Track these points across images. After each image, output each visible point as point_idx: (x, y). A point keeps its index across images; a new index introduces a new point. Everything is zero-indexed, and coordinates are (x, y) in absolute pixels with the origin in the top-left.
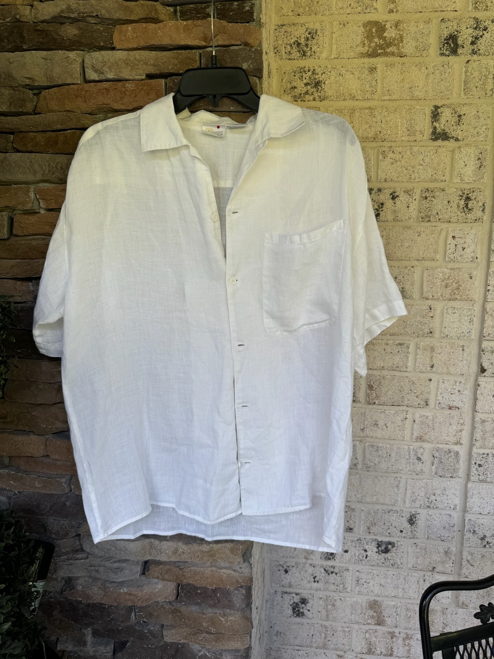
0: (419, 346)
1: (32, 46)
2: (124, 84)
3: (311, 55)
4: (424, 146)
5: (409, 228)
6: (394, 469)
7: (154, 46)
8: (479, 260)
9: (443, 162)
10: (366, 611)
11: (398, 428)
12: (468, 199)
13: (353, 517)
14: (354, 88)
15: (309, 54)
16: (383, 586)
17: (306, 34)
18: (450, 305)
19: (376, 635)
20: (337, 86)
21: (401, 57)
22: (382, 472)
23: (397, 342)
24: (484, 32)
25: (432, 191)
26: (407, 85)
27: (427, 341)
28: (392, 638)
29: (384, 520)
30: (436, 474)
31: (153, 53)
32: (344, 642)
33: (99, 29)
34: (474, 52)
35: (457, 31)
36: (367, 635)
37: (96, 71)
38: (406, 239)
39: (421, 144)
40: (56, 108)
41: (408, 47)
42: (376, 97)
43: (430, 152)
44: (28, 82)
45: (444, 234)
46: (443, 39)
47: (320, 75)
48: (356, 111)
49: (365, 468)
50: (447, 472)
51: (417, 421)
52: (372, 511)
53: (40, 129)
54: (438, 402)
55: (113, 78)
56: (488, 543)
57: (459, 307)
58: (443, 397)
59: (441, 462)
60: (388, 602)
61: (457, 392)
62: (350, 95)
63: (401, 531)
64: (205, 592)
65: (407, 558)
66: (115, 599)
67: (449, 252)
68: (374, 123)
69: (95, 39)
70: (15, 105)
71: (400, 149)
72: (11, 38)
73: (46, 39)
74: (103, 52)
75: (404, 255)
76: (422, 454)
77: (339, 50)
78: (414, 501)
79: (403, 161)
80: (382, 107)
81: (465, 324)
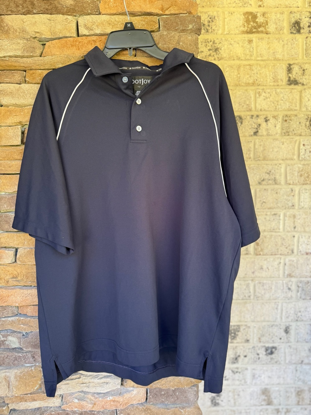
0: (286, 215)
1: (40, 11)
3: (212, 32)
4: (283, 89)
5: (277, 139)
6: (274, 297)
9: (295, 98)
10: (260, 396)
11: (275, 269)
13: (249, 332)
14: (239, 52)
15: (210, 31)
16: (271, 378)
17: (208, 19)
18: (304, 187)
19: (267, 412)
20: (229, 51)
21: (267, 34)
22: (267, 300)
23: (273, 213)
25: (289, 117)
26: (272, 51)
27: (291, 212)
28: (278, 413)
29: (269, 332)
30: (300, 298)
34: (310, 32)
35: (300, 19)
36: (261, 413)
38: (275, 147)
39: (281, 87)
41: (271, 28)
42: (253, 58)
43: (287, 92)
44: (37, 35)
45: (297, 143)
46: (292, 24)
47: (218, 44)
48: (241, 67)
49: (255, 298)
50: (307, 296)
51: (287, 264)
52: (261, 327)
54: (299, 250)
55: (99, 33)
57: (309, 189)
58: (302, 247)
59: (303, 290)
60: (274, 389)
61: (310, 243)
62: (237, 57)
63: (281, 339)
64: (167, 393)
65: (285, 357)
66: (103, 406)
67: (301, 154)
68: (252, 74)
69: (85, 8)
70: (27, 51)
71: (269, 91)
72: (25, 5)
73: (50, 6)
74: (92, 16)
75: (274, 157)
76: (291, 286)
77: (229, 29)
78: (288, 317)
79: (271, 98)
80: (257, 64)
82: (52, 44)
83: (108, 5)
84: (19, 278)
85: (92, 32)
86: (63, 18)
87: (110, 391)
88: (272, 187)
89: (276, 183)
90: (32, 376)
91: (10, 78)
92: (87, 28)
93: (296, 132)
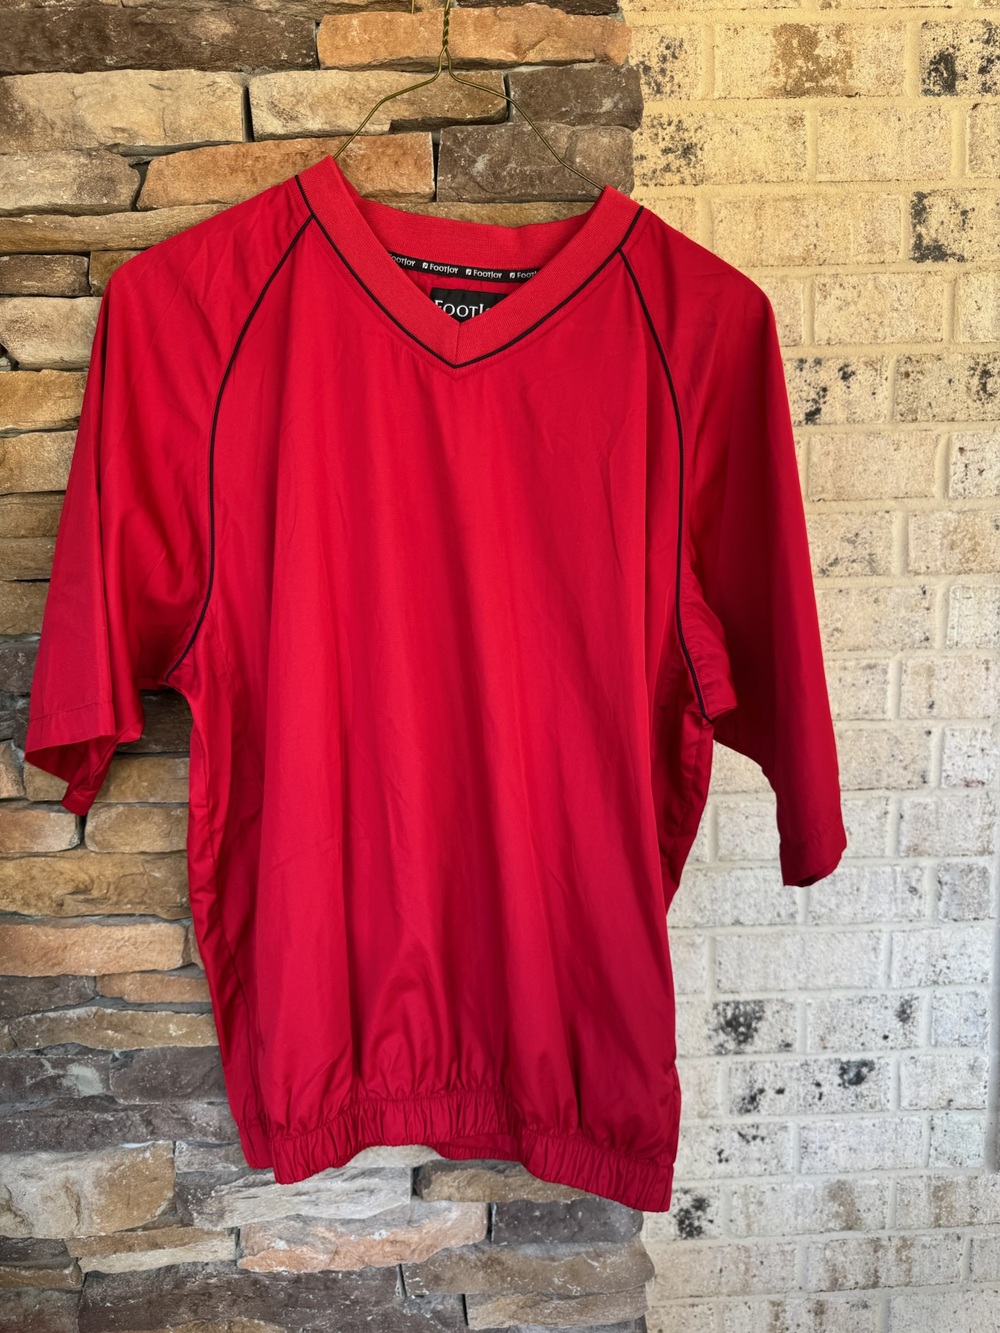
0: (904, 667)
1: (126, 60)
2: (342, 142)
3: (672, 92)
4: (899, 273)
5: (878, 434)
6: (866, 915)
7: (407, 61)
9: (936, 303)
10: (824, 1205)
11: (871, 833)
12: (986, 373)
13: (791, 1020)
14: (761, 157)
15: (667, 89)
16: (855, 1150)
17: (660, 49)
18: (960, 582)
19: (844, 1249)
20: (727, 153)
21: (850, 96)
22: (844, 925)
23: (864, 663)
25: (918, 362)
26: (864, 153)
27: (920, 658)
28: (876, 1251)
29: (852, 1019)
30: (946, 916)
31: (406, 78)
32: (784, 1274)
33: (278, 24)
34: (986, 89)
35: (953, 47)
36: (828, 1253)
37: (279, 114)
38: (873, 457)
39: (893, 268)
40: (187, 196)
41: (863, 76)
42: (805, 175)
43: (911, 283)
44: (120, 138)
45: (943, 442)
46: (928, 61)
47: (692, 133)
48: (767, 205)
49: (810, 919)
50: (966, 910)
51: (906, 817)
52: (827, 1004)
54: (944, 774)
55: (319, 130)
57: (977, 586)
58: (953, 764)
59: (955, 892)
60: (866, 1182)
61: (978, 752)
62: (754, 172)
63: (886, 1037)
64: (551, 1213)
65: (899, 1089)
66: (360, 1257)
67: (954, 478)
68: (802, 229)
69: (269, 46)
70: (91, 189)
71: (853, 280)
72: (77, 42)
73: (158, 43)
74: (295, 74)
75: (869, 490)
76: (918, 880)
77: (728, 82)
78: (907, 975)
79: (862, 302)
80: (817, 196)
81: (990, 618)
82: (168, 164)
84: (95, 894)
85: (294, 127)
86: (202, 81)
87: (380, 1214)
88: (862, 581)
89: (874, 572)
90: (147, 1176)
91: (41, 279)
92: (278, 112)
93: (937, 410)
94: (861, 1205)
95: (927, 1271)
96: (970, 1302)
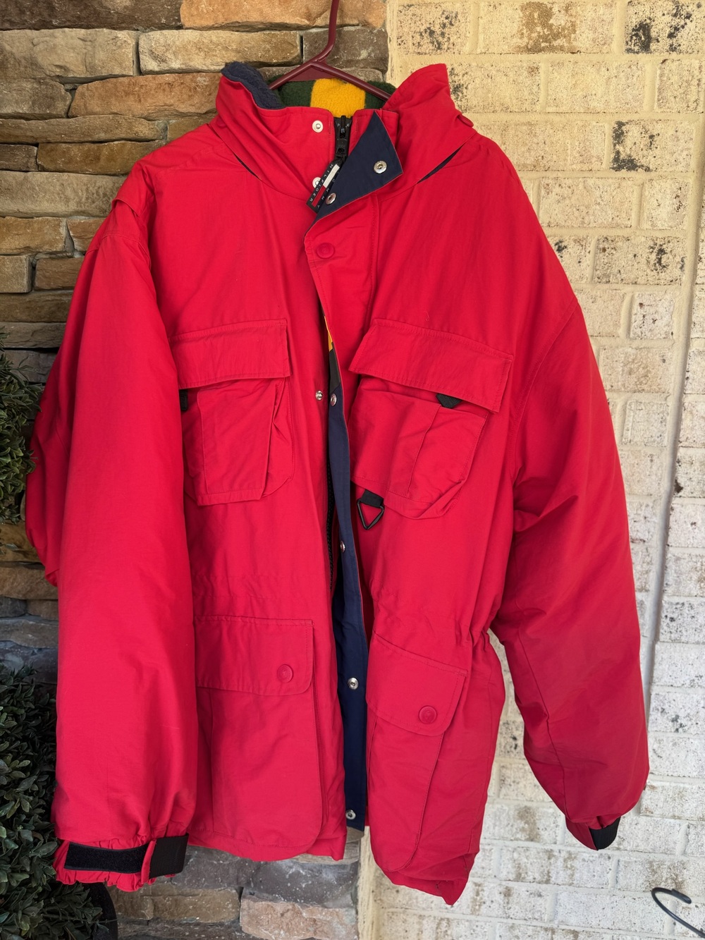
1: (65, 22)
2: (194, 77)
3: (448, 48)
4: (602, 178)
5: (581, 291)
7: (237, 25)
8: (674, 337)
9: (628, 200)
10: (514, 821)
12: (661, 251)
14: (507, 94)
15: (445, 47)
16: (538, 787)
17: (442, 19)
18: (635, 398)
20: (484, 91)
21: (573, 53)
24: (687, 21)
25: (612, 241)
26: (581, 93)
28: (549, 858)
31: (236, 36)
32: (483, 865)
34: (672, 49)
35: (650, 19)
36: (516, 855)
37: (155, 58)
39: (599, 174)
40: (98, 109)
41: (583, 39)
42: (538, 108)
43: (610, 186)
44: (58, 72)
45: (627, 299)
46: (631, 29)
47: (460, 77)
48: (510, 128)
53: (76, 139)
55: (179, 69)
56: (681, 725)
57: (647, 402)
60: (545, 809)
61: (642, 519)
62: (502, 105)
67: (634, 325)
68: (534, 145)
69: (154, 14)
70: (40, 104)
71: (569, 182)
72: (36, 10)
73: (84, 12)
74: (165, 32)
77: (487, 42)
79: (574, 198)
80: (546, 122)
81: (655, 425)
82: (88, 89)
83: (197, 9)
84: (25, 548)
85: (164, 67)
86: (110, 36)
92: (155, 57)
93: (625, 275)
94: (540, 825)
95: (585, 877)
96: (615, 903)
